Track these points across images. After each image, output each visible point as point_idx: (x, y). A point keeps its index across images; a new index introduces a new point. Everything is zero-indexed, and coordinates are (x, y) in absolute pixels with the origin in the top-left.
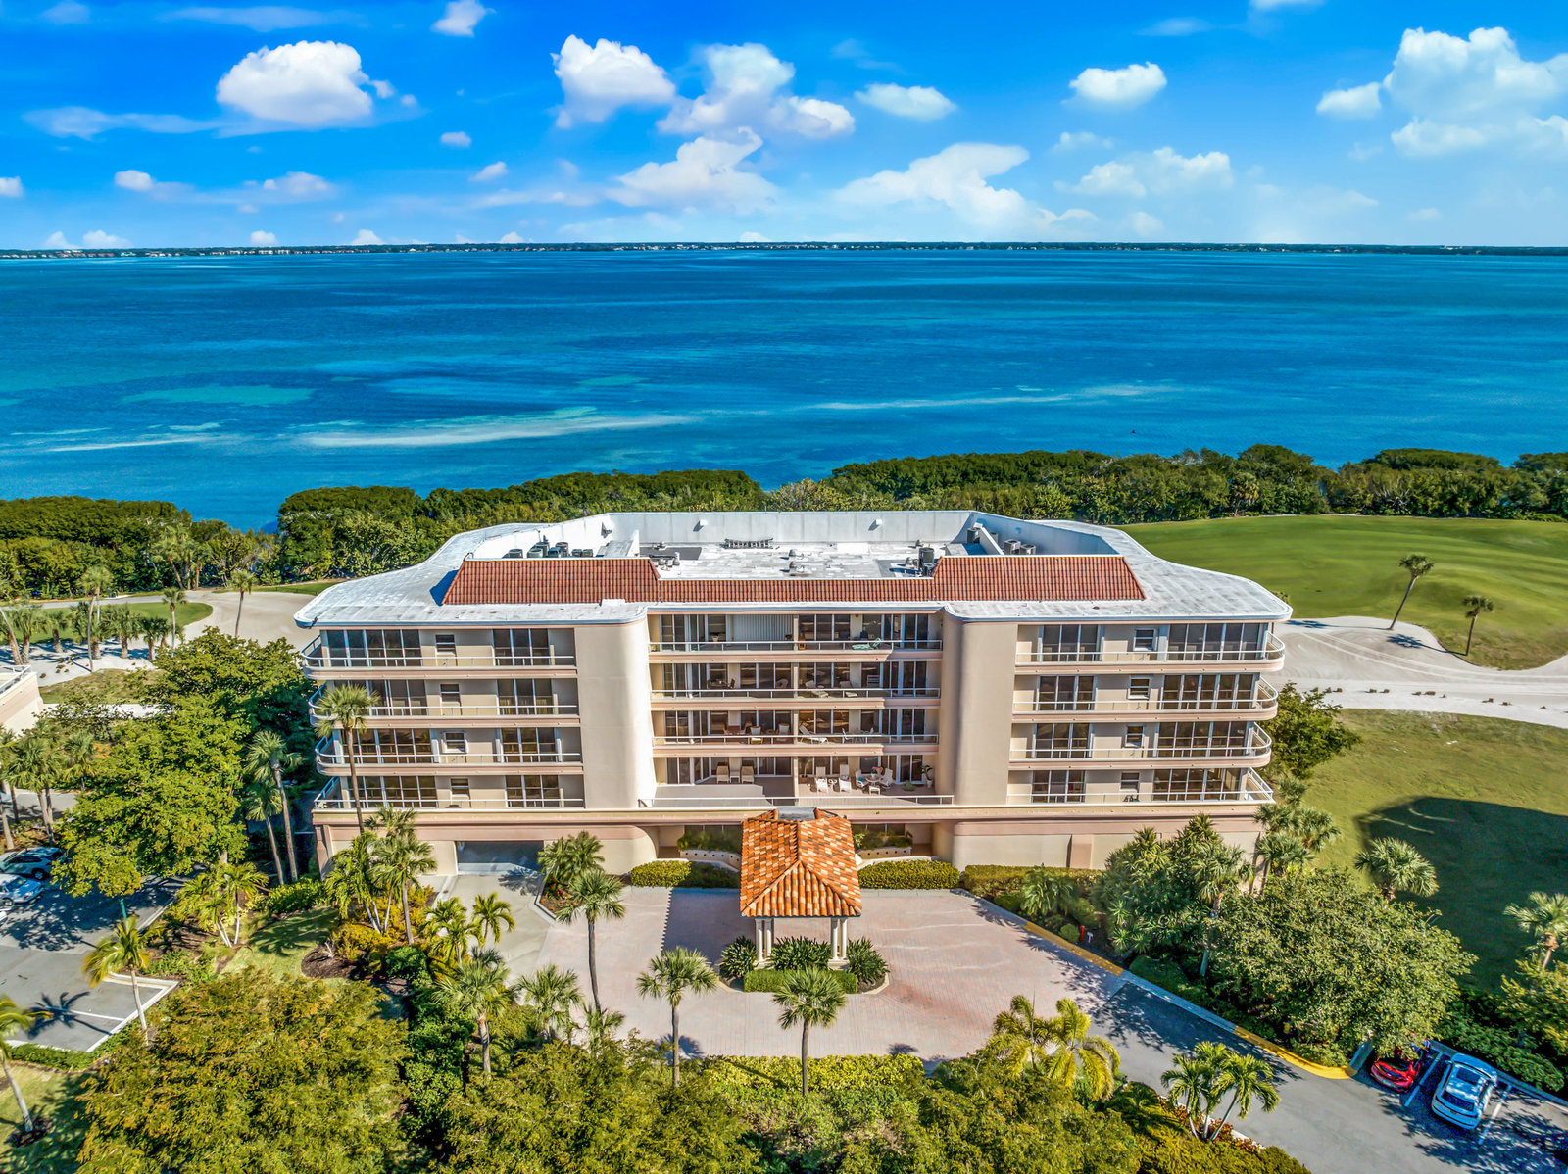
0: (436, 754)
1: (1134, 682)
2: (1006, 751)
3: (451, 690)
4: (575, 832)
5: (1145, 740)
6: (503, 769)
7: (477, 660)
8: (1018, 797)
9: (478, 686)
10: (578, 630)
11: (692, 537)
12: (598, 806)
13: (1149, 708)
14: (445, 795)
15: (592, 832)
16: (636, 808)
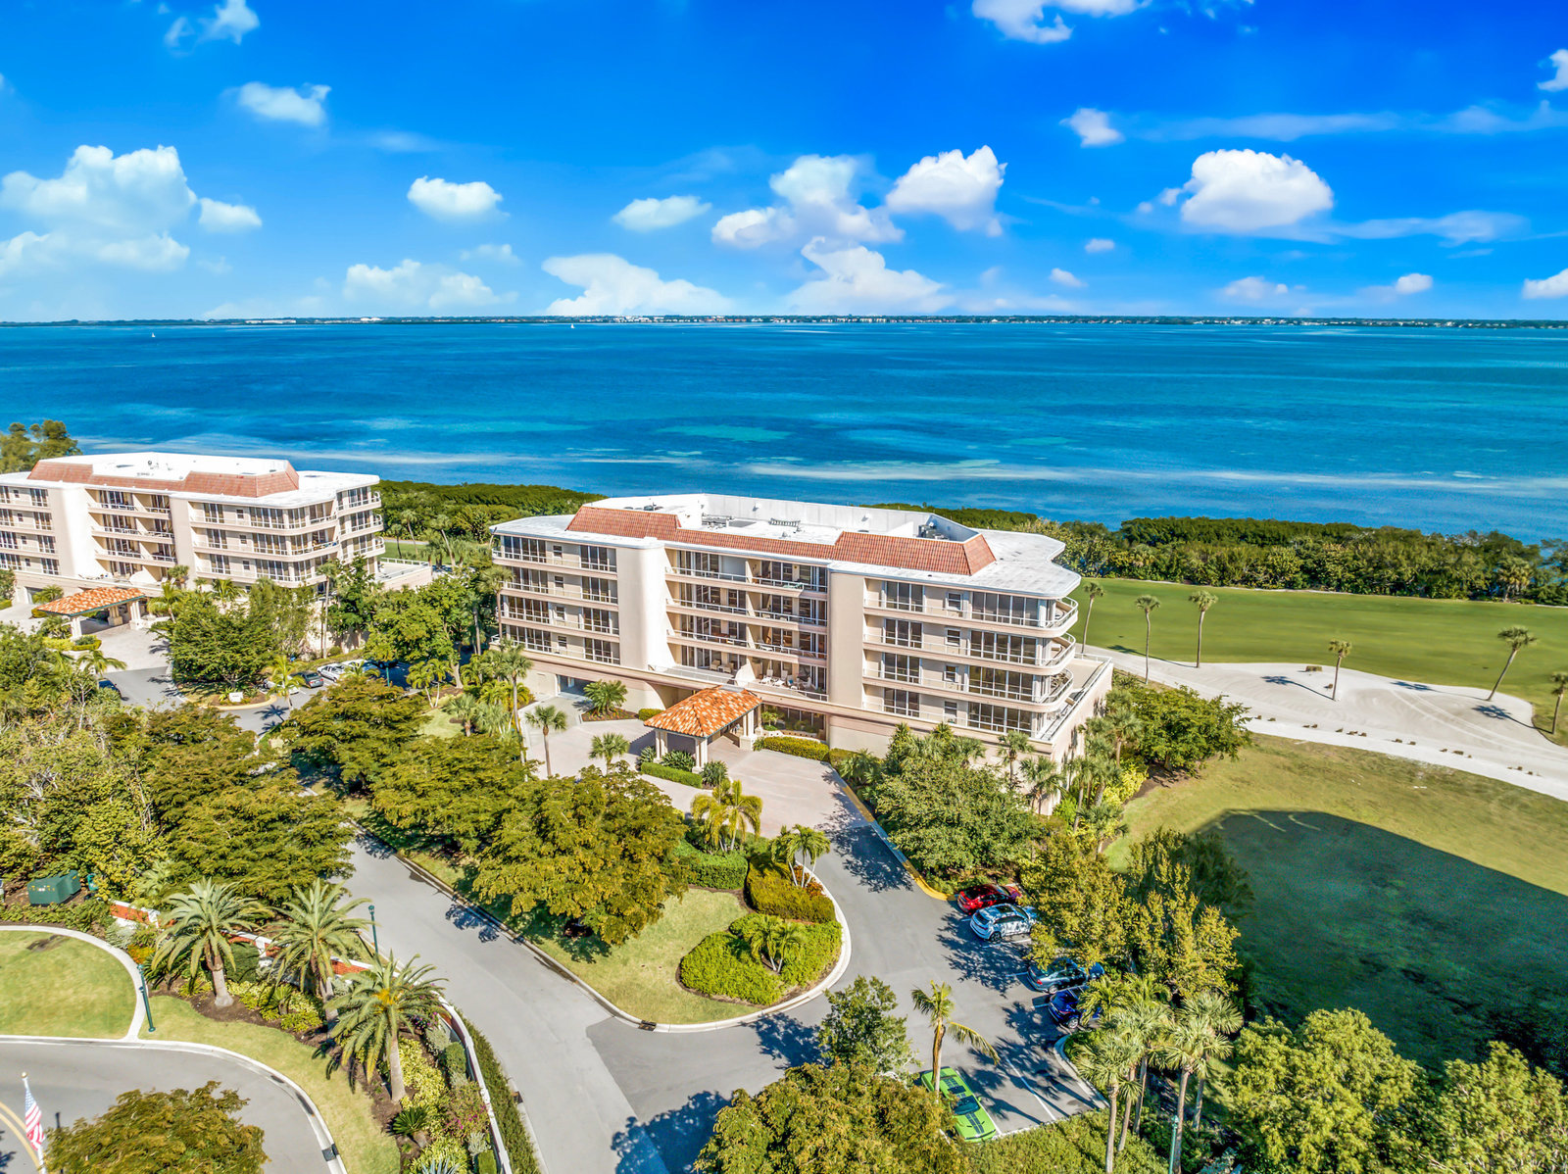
0: (550, 618)
1: (949, 632)
2: (860, 669)
3: (560, 580)
4: (613, 680)
5: (958, 677)
6: (583, 633)
7: (571, 563)
8: (871, 704)
9: (573, 579)
10: (618, 550)
11: (751, 514)
12: (627, 665)
13: (960, 653)
14: (555, 645)
15: (624, 681)
16: (646, 670)
